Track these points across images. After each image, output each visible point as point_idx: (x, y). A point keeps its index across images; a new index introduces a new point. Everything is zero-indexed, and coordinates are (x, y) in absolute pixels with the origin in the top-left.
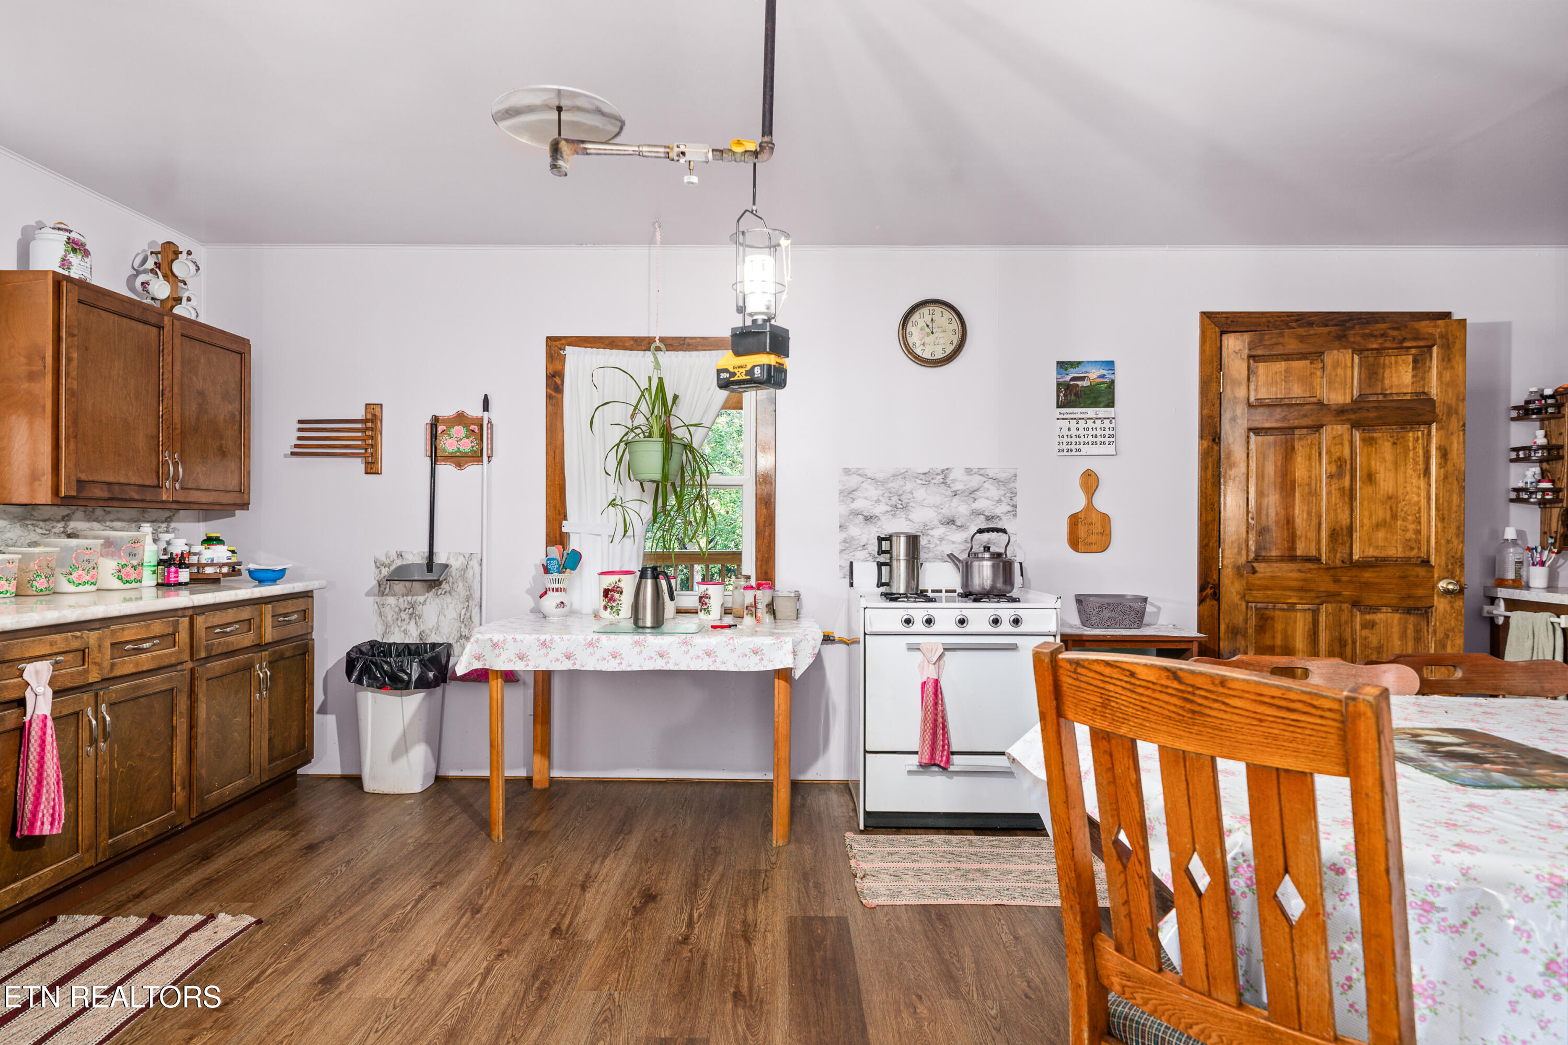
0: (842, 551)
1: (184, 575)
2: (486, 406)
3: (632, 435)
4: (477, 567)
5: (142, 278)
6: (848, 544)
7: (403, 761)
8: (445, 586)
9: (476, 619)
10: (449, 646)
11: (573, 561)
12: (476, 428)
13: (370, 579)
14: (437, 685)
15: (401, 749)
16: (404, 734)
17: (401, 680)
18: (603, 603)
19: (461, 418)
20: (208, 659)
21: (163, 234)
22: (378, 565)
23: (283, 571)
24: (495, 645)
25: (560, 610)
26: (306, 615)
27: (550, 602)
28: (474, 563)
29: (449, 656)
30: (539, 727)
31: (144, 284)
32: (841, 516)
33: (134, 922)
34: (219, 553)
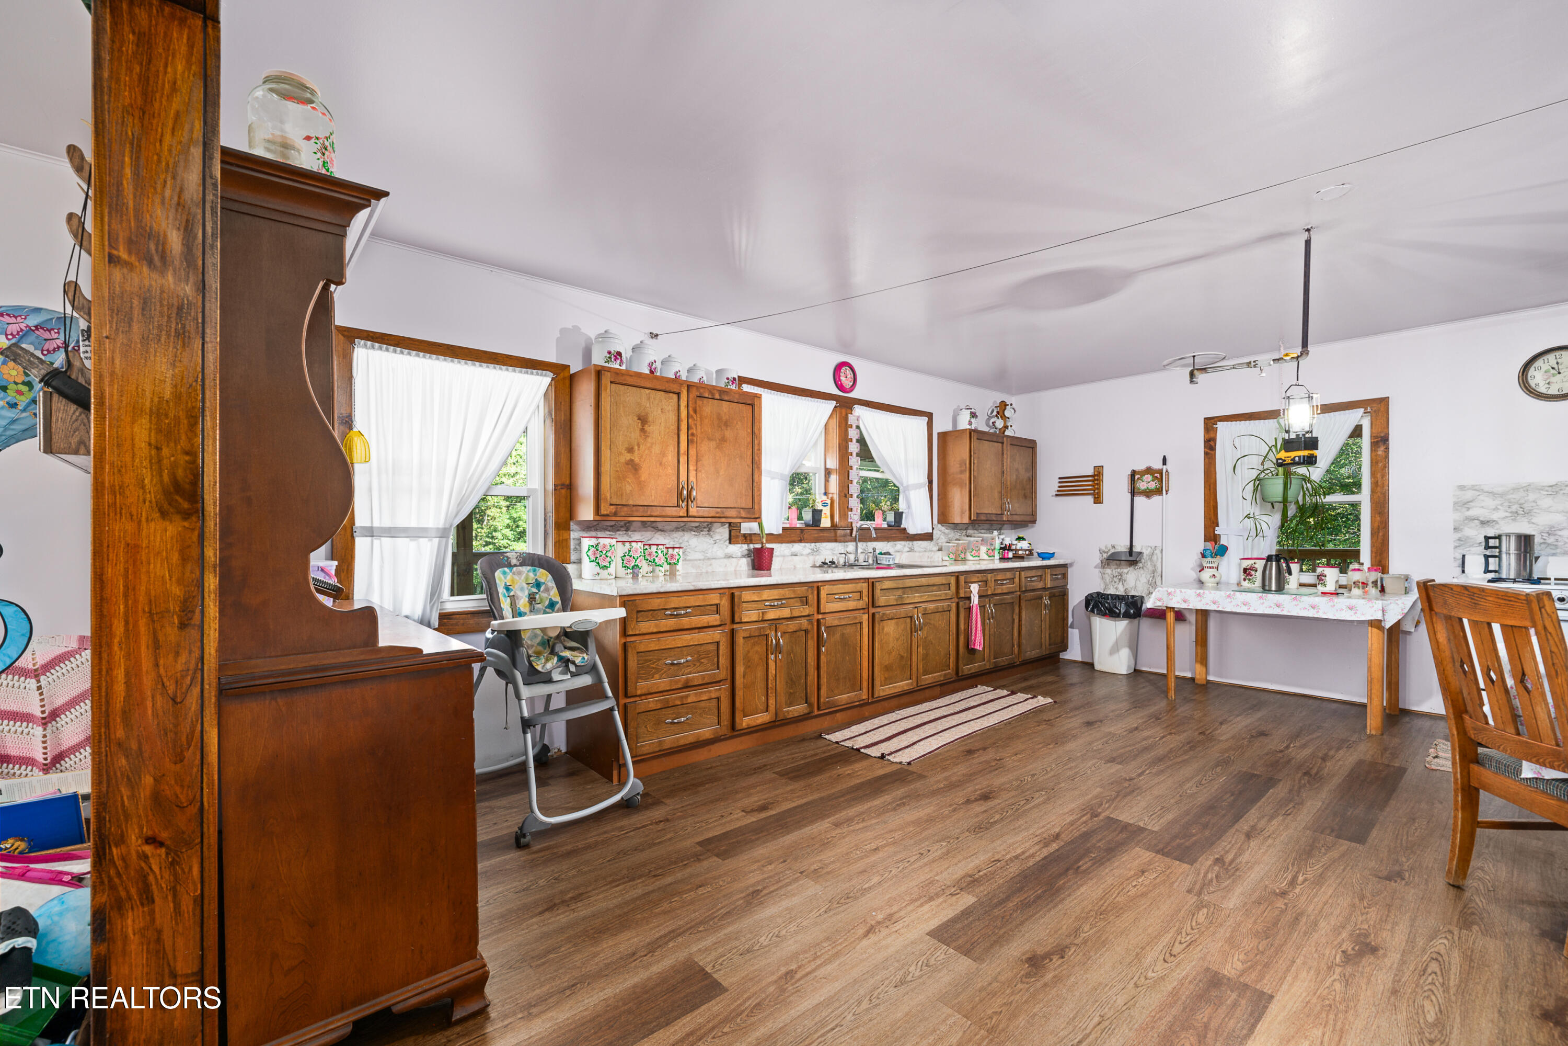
0: (1456, 547)
1: (1010, 555)
2: (1164, 461)
3: (1263, 474)
4: (1159, 555)
5: (992, 420)
6: (1462, 542)
7: (1116, 656)
8: (1140, 565)
9: (1159, 583)
10: (1142, 598)
11: (1223, 551)
12: (1158, 475)
13: (1097, 559)
14: (1135, 618)
15: (1115, 650)
16: (1117, 642)
17: (1115, 612)
18: (1243, 577)
19: (1149, 471)
20: (1026, 591)
21: (999, 397)
22: (1101, 552)
23: (1054, 553)
24: (1170, 594)
25: (1213, 579)
26: (1065, 576)
27: (1206, 575)
28: (1158, 552)
29: (1142, 603)
30: (1199, 648)
31: (993, 423)
32: (1455, 521)
33: (1005, 692)
34: (1024, 545)
